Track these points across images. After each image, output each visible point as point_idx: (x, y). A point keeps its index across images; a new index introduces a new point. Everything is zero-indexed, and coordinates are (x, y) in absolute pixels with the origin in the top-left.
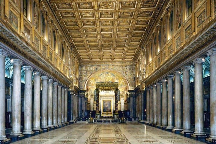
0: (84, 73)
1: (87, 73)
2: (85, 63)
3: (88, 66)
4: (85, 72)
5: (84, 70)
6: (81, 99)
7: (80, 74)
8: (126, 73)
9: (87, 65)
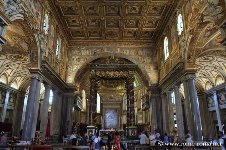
0: (75, 59)
1: (79, 58)
2: (78, 45)
3: (83, 49)
4: (77, 57)
5: (76, 55)
6: (67, 102)
7: (69, 61)
8: (143, 60)
9: (80, 47)
